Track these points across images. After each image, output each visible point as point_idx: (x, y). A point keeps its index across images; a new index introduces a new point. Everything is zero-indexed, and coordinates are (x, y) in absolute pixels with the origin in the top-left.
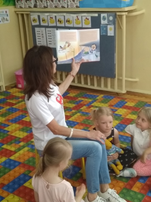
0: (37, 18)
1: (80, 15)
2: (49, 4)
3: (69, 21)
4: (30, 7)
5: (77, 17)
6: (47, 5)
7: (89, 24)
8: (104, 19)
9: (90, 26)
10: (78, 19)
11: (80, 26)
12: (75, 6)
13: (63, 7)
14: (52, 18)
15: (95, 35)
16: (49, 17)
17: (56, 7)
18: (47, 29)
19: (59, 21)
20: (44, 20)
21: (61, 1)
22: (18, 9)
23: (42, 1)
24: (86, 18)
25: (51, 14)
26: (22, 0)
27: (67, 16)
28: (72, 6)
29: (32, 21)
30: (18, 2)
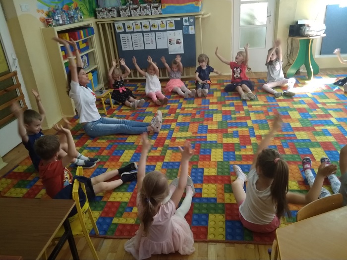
0: (121, 25)
1: (164, 21)
2: (132, 13)
3: (154, 26)
4: (112, 17)
6: (131, 14)
7: (173, 26)
8: (186, 21)
9: (174, 28)
10: (163, 23)
11: (165, 29)
12: (158, 13)
13: (147, 15)
14: (138, 24)
15: (179, 35)
16: (134, 24)
17: (140, 15)
18: (133, 35)
19: (144, 26)
20: (130, 27)
21: (145, 10)
22: (99, 20)
23: (125, 11)
24: (170, 22)
25: (136, 21)
26: (104, 12)
27: (152, 22)
28: (156, 13)
29: (116, 29)
30: (99, 13)
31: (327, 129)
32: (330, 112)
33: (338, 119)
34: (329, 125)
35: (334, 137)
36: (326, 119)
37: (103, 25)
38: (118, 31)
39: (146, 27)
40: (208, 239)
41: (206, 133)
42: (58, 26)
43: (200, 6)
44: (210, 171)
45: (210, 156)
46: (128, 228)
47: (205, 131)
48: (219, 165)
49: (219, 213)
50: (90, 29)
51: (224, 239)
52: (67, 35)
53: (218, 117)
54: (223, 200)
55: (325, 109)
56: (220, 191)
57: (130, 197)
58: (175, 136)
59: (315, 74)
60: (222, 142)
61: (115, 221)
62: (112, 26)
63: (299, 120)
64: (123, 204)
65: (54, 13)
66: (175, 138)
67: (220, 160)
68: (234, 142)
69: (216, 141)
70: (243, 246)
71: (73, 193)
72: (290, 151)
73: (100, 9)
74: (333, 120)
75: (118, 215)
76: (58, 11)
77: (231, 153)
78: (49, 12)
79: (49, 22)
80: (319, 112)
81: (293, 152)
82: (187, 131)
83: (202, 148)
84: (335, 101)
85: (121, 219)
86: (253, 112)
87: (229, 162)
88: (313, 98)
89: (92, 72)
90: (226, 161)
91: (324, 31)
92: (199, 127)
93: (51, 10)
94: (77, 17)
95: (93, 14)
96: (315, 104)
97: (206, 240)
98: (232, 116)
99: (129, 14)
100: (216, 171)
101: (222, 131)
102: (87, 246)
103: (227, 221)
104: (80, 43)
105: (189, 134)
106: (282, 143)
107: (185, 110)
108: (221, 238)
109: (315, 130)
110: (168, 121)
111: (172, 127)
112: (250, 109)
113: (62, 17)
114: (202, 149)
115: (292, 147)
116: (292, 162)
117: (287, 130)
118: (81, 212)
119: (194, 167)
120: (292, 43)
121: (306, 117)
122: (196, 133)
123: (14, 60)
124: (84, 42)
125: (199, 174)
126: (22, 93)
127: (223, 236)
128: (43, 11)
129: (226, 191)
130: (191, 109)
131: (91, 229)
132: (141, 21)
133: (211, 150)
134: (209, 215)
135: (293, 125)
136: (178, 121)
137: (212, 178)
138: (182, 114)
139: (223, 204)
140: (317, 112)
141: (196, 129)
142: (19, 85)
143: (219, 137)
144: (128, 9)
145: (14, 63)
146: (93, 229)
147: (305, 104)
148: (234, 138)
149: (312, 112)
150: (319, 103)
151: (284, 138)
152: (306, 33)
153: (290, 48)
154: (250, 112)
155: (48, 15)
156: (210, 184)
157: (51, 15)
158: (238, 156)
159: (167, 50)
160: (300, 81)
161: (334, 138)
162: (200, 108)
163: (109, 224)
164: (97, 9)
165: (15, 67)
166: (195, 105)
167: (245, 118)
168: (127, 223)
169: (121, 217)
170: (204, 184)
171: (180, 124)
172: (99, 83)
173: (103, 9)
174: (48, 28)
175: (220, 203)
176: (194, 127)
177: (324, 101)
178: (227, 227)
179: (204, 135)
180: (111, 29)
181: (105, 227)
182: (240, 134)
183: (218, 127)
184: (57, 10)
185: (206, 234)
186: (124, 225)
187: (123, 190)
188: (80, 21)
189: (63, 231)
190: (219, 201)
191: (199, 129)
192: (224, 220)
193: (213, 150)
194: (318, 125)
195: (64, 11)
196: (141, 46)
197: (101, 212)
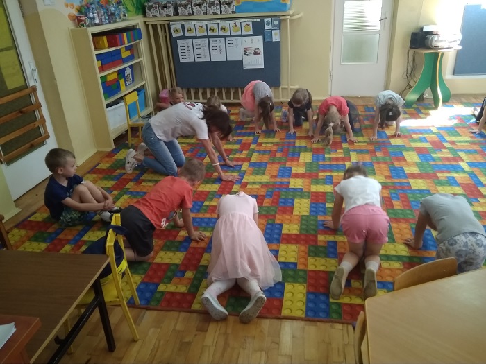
0: (179, 27)
1: (238, 22)
2: (195, 11)
3: (224, 29)
4: (168, 15)
5: (235, 23)
6: (193, 12)
7: (250, 30)
8: (268, 23)
9: (251, 33)
10: (236, 26)
11: (239, 33)
12: (230, 11)
13: (215, 13)
14: (202, 27)
15: (258, 42)
16: (197, 26)
17: (205, 14)
18: (195, 40)
19: (210, 29)
20: (190, 30)
21: (212, 6)
22: (150, 19)
23: (185, 8)
24: (246, 25)
25: (199, 22)
26: (156, 8)
27: (222, 24)
28: (227, 12)
29: (172, 32)
30: (149, 10)
31: (453, 177)
32: (461, 154)
33: (470, 164)
34: (457, 172)
35: (463, 187)
36: (454, 163)
37: (154, 27)
38: (174, 35)
39: (213, 30)
40: (283, 314)
41: (289, 177)
42: (92, 26)
43: (288, 3)
44: (291, 228)
45: (292, 208)
46: (178, 297)
47: (287, 174)
48: (303, 220)
49: (298, 282)
50: (136, 31)
51: (303, 316)
52: (105, 38)
53: (306, 157)
54: (306, 265)
55: (454, 150)
56: (302, 254)
57: (182, 258)
58: (246, 181)
59: (443, 102)
60: (310, 190)
61: (162, 288)
62: (166, 27)
63: (417, 164)
64: (173, 267)
65: (88, 8)
66: (247, 183)
67: (306, 214)
68: (326, 191)
69: (302, 189)
70: (328, 325)
71: (107, 246)
72: (401, 204)
73: (150, 4)
74: (464, 165)
75: (165, 280)
76: (93, 6)
77: (321, 205)
78: (81, 6)
79: (81, 21)
80: (445, 153)
81: (404, 206)
82: (263, 174)
83: (283, 197)
84: (468, 139)
85: (169, 285)
86: (354, 151)
87: (317, 217)
88: (439, 135)
89: (138, 90)
90: (313, 216)
91: (459, 42)
92: (280, 170)
93: (84, 3)
94: (119, 15)
95: (141, 10)
96: (441, 142)
97: (279, 316)
98: (326, 156)
99: (191, 12)
100: (298, 228)
101: (311, 175)
102: (124, 318)
103: (308, 293)
104: (123, 50)
105: (265, 178)
106: (391, 193)
107: (263, 145)
108: (300, 314)
109: (437, 177)
110: (238, 160)
111: (243, 168)
112: (351, 147)
113: (98, 14)
114: (283, 199)
115: (404, 199)
116: (403, 219)
117: (399, 177)
118: (117, 273)
119: (270, 222)
120: (414, 58)
121: (427, 160)
122: (276, 177)
123: (33, 70)
124: (127, 49)
125: (276, 231)
126: (42, 117)
127: (302, 312)
128: (72, 5)
129: (311, 254)
130: (270, 145)
131: (129, 297)
132: (206, 22)
133: (294, 200)
134: (286, 284)
135: (407, 170)
136: (252, 161)
137: (293, 237)
138: (258, 151)
139: (305, 271)
140: (443, 153)
141: (275, 171)
142: (39, 106)
143: (307, 184)
144: (190, 6)
145: (32, 75)
146: (132, 298)
147: (427, 142)
148: (326, 186)
149: (436, 153)
150: (447, 142)
151: (394, 188)
152: (435, 44)
153: (411, 64)
154: (350, 151)
155: (80, 11)
156: (290, 245)
157: (83, 11)
158: (329, 209)
159: (241, 62)
160: (423, 111)
161: (462, 190)
162: (283, 144)
163: (154, 292)
164: (146, 4)
165: (34, 81)
166: (276, 140)
167: (343, 159)
168: (177, 291)
169: (169, 282)
170: (281, 245)
171: (254, 165)
172: (146, 106)
173: (155, 3)
174: (79, 29)
175: (301, 270)
176: (274, 169)
177: (453, 138)
178: (308, 300)
179: (286, 180)
180: (165, 32)
181: (148, 295)
182: (334, 180)
183: (306, 170)
184: (91, 4)
185: (280, 309)
186: (173, 294)
187: (173, 249)
188: (123, 20)
189: (93, 296)
190: (300, 267)
191: (279, 172)
192: (305, 291)
193: (296, 201)
194: (442, 172)
195: (102, 6)
196: (205, 57)
197: (143, 276)
